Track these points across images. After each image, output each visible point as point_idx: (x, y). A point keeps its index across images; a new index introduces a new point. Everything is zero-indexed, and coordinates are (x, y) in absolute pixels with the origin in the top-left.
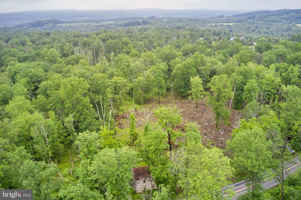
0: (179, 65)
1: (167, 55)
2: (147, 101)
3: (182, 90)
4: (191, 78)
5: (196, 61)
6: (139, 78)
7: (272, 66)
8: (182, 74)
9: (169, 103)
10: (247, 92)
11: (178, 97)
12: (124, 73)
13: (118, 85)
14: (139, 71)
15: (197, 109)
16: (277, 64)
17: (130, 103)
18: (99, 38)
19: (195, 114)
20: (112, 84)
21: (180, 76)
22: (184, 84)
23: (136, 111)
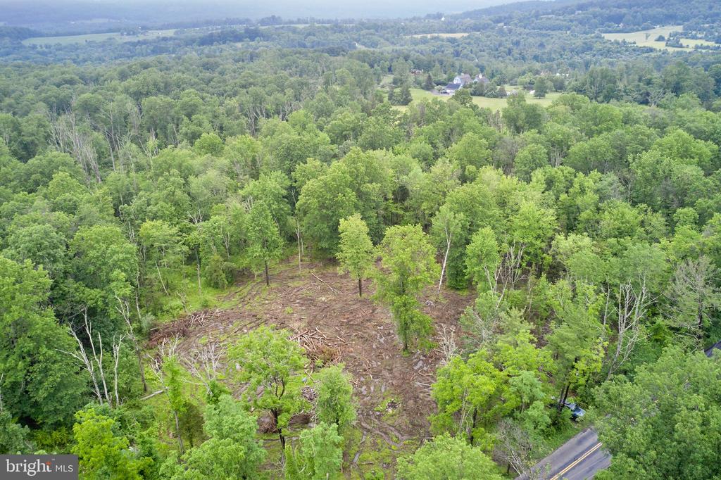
0: (311, 185)
1: (288, 148)
2: (237, 277)
3: (325, 245)
4: (342, 221)
5: (353, 172)
6: (214, 218)
7: (538, 175)
8: (322, 206)
9: (292, 278)
10: (474, 260)
11: (316, 262)
12: (176, 204)
13: (156, 244)
15: (361, 295)
16: (548, 168)
17: (194, 285)
18: (126, 91)
19: (356, 310)
20: (129, 256)
21: (316, 212)
22: (327, 230)
23: (205, 313)
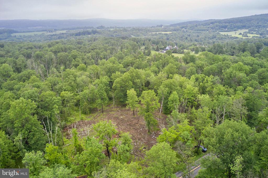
0: (118, 80)
1: (109, 69)
2: (92, 111)
3: (122, 100)
4: (128, 91)
5: (131, 75)
6: (85, 91)
7: (193, 77)
8: (121, 87)
9: (111, 111)
11: (119, 106)
12: (72, 87)
13: (66, 99)
14: (85, 84)
15: (134, 116)
16: (196, 75)
17: (78, 113)
18: (51, 51)
19: (133, 121)
20: (59, 101)
21: (119, 89)
22: (123, 95)
23: (82, 121)
